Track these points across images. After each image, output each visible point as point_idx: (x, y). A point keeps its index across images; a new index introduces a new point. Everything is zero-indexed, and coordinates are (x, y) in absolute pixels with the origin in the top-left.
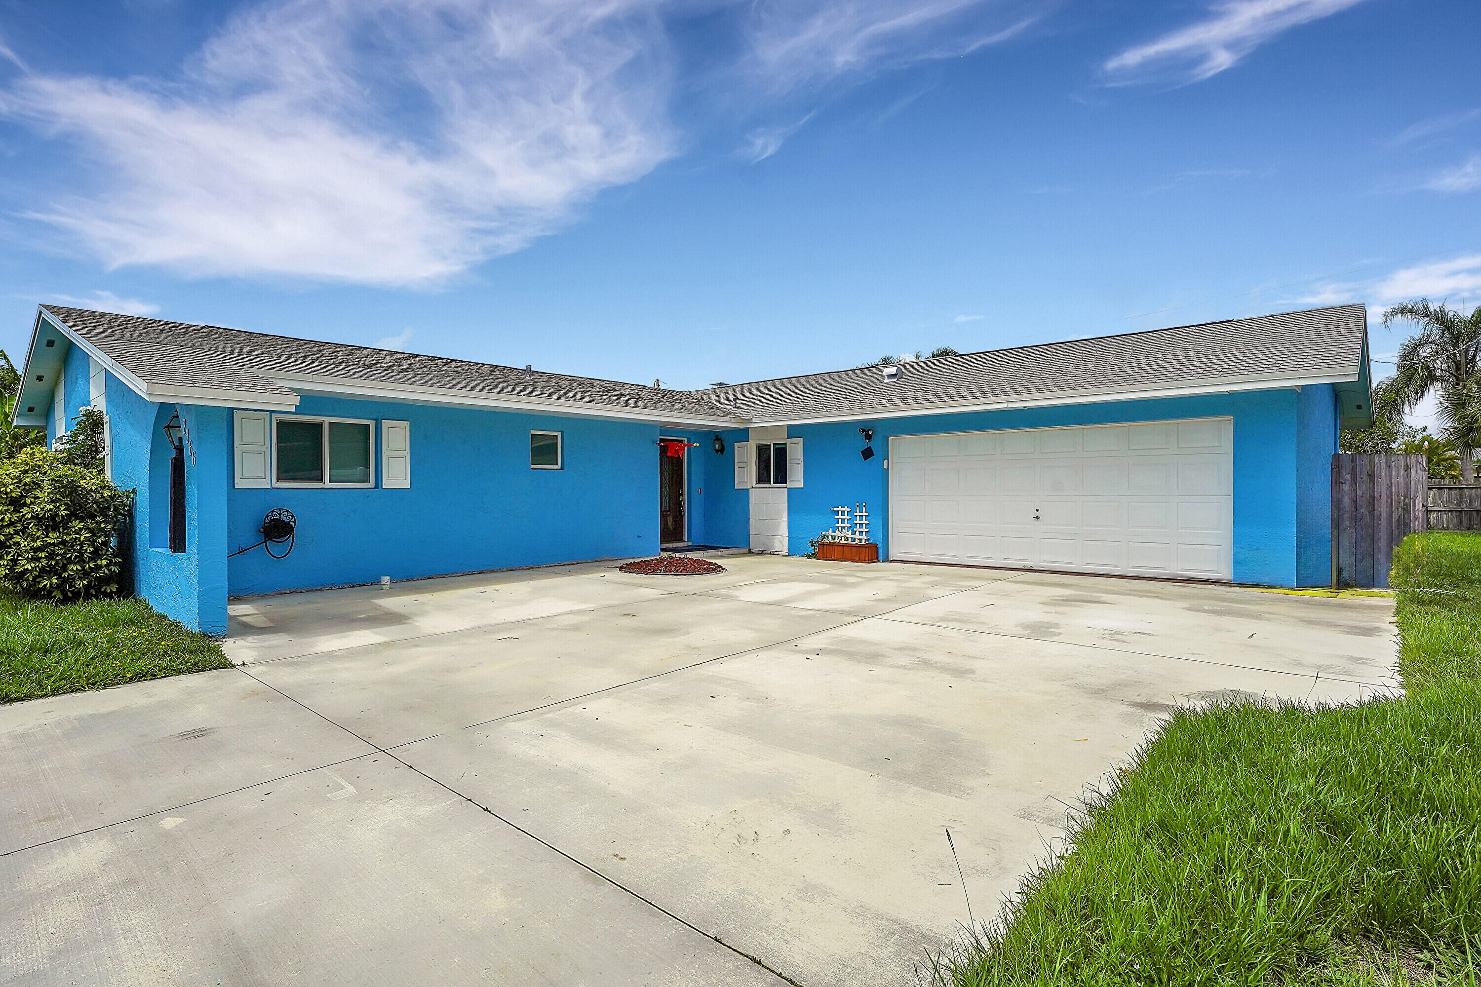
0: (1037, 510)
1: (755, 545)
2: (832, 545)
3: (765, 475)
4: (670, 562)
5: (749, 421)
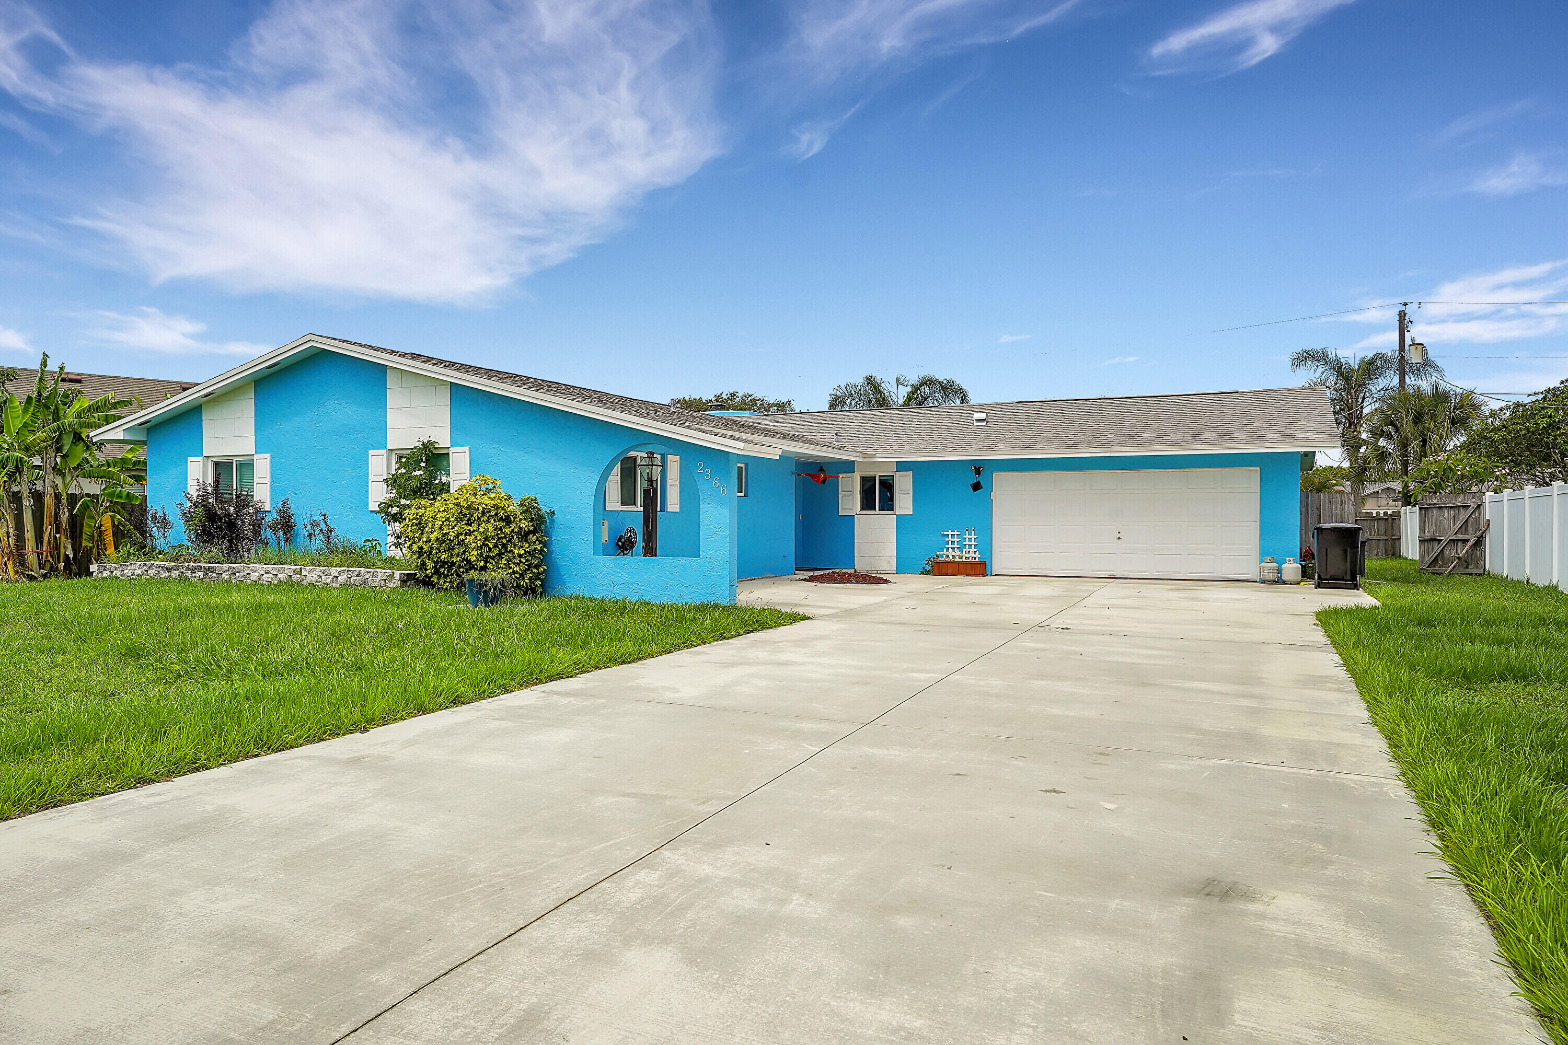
0: (1119, 533)
1: (861, 566)
2: (948, 563)
3: (868, 503)
4: (850, 575)
5: (872, 456)
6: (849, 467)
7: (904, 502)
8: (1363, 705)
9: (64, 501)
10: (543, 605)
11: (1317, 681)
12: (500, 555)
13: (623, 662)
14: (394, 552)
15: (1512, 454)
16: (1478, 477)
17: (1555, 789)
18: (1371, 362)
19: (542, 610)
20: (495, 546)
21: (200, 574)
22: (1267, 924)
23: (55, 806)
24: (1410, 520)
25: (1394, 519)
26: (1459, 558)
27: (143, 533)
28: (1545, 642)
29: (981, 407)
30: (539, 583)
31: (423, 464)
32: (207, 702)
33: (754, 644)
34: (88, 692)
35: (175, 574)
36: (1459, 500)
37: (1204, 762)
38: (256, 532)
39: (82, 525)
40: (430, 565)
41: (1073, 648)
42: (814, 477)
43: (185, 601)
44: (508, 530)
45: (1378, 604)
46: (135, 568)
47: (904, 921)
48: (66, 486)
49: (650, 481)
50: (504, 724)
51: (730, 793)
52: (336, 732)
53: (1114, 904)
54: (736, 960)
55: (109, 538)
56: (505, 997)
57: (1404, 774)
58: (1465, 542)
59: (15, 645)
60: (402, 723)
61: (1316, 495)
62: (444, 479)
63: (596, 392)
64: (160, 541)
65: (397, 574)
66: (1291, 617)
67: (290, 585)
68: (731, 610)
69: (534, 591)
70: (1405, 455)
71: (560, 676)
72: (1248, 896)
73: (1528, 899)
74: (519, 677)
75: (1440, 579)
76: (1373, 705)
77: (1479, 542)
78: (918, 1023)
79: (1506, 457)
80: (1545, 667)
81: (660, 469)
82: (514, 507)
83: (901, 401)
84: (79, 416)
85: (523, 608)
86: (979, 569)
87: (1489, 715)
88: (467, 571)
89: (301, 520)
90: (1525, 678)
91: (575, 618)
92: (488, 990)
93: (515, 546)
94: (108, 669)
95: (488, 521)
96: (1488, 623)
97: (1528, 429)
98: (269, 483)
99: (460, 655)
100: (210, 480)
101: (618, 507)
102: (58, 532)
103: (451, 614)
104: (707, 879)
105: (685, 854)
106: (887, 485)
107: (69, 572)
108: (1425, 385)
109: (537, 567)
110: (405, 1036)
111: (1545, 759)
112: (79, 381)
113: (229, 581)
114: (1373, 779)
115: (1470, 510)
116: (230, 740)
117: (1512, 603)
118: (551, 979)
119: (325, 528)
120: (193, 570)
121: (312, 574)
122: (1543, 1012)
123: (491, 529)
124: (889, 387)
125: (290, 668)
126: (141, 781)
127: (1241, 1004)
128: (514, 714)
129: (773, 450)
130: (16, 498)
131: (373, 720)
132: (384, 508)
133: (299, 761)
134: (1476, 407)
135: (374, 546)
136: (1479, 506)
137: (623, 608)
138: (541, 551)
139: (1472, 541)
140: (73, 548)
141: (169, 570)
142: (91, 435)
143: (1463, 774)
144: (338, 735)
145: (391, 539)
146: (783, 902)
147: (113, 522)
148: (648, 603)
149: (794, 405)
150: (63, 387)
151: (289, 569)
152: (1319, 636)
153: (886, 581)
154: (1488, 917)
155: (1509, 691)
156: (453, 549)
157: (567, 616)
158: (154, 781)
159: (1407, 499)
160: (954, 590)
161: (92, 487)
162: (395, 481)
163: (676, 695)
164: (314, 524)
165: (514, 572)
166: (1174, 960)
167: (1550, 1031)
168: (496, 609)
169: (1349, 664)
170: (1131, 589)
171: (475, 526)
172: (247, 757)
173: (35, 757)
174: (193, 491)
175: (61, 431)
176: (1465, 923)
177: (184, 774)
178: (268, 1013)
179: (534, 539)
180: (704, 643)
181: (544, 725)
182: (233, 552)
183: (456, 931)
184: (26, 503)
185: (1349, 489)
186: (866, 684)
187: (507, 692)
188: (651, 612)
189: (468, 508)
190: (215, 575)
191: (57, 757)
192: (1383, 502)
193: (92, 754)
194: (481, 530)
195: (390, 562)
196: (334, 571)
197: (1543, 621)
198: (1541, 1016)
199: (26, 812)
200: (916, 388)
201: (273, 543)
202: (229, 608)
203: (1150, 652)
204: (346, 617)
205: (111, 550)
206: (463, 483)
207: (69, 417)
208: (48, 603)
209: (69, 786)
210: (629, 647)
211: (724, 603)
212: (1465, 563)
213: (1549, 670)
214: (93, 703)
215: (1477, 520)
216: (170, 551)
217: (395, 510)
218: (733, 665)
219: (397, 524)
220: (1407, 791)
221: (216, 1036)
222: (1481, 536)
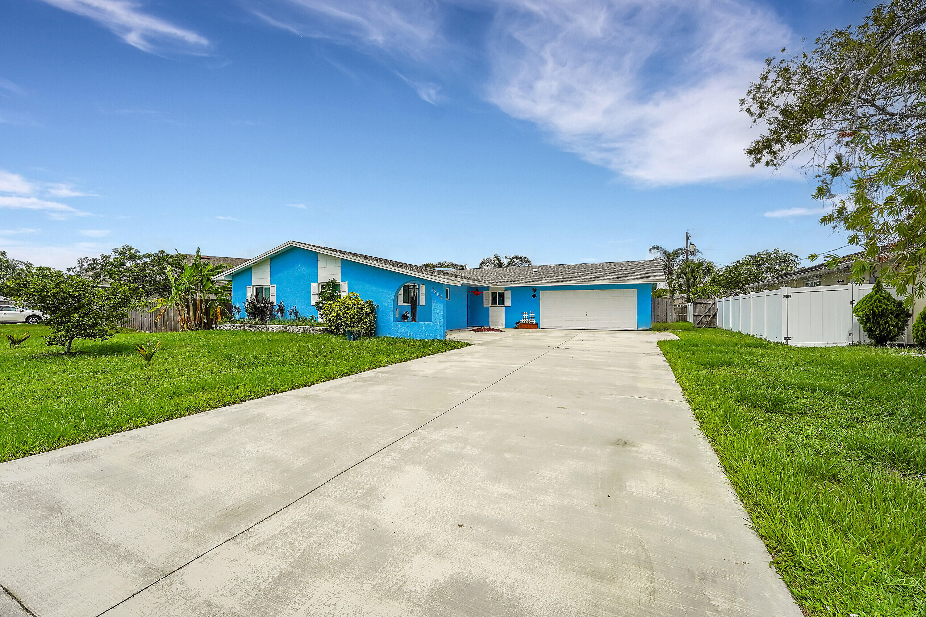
0: (586, 313)
1: (492, 325)
2: (524, 324)
3: (494, 302)
4: (488, 329)
5: (496, 285)
6: (487, 289)
7: (508, 302)
8: (674, 375)
9: (204, 302)
10: (374, 340)
11: (656, 367)
12: (359, 321)
13: (404, 361)
14: (320, 320)
15: (726, 284)
16: (714, 293)
17: (740, 405)
18: (677, 251)
19: (374, 342)
20: (357, 318)
21: (251, 328)
22: (639, 455)
23: (201, 412)
24: (690, 308)
25: (685, 307)
26: (707, 322)
27: (231, 313)
28: (738, 352)
29: (536, 267)
30: (373, 332)
31: (331, 288)
32: (254, 375)
33: (452, 354)
34: (212, 371)
35: (242, 328)
36: (707, 301)
37: (617, 397)
38: (271, 313)
39: (210, 311)
40: (333, 325)
41: (570, 355)
42: (474, 293)
43: (246, 338)
44: (362, 312)
45: (679, 339)
46: (228, 326)
47: (507, 455)
48: (204, 297)
49: (414, 294)
50: (361, 383)
51: (443, 409)
52: (299, 387)
53: (584, 449)
54: (446, 470)
55: (219, 315)
56: (362, 482)
57: (688, 400)
58: (709, 316)
59: (187, 354)
60: (323, 383)
61: (657, 299)
62: (339, 294)
63: (394, 261)
64: (237, 316)
65: (321, 329)
66: (649, 344)
67: (283, 332)
68: (444, 341)
69: (371, 335)
70: (688, 284)
71: (381, 366)
72: (632, 445)
73: (730, 444)
74: (366, 366)
75: (701, 329)
76: (677, 376)
77: (715, 316)
78: (513, 492)
79: (723, 286)
80: (737, 361)
81: (417, 290)
82: (364, 304)
83: (506, 264)
84: (209, 271)
85: (367, 341)
86: (536, 326)
87: (718, 378)
88: (347, 327)
89: (287, 309)
90: (730, 365)
91: (386, 345)
92: (356, 480)
93: (364, 318)
94: (219, 363)
95: (354, 309)
96: (718, 345)
97: (731, 276)
98: (275, 296)
99: (345, 358)
100: (255, 294)
101: (402, 304)
102: (201, 313)
103: (341, 343)
104: (435, 440)
105: (427, 431)
106: (501, 295)
107: (205, 328)
108: (695, 259)
109: (372, 326)
110: (326, 496)
111: (736, 394)
112: (209, 259)
113: (261, 331)
114: (677, 402)
115: (711, 305)
116: (262, 389)
117: (727, 339)
118: (378, 476)
119: (295, 311)
120: (248, 327)
121: (291, 329)
122: (734, 483)
123: (356, 312)
124: (502, 259)
125: (283, 363)
126: (231, 403)
127: (629, 483)
128: (364, 380)
129: (459, 282)
130: (187, 301)
131: (313, 382)
132: (317, 304)
133: (288, 397)
134: (712, 267)
135: (313, 318)
136: (714, 303)
137: (404, 341)
138: (374, 320)
139: (712, 316)
140: (207, 319)
141: (240, 327)
142: (213, 278)
143: (709, 400)
144: (300, 387)
145: (319, 316)
146: (463, 449)
147: (221, 310)
148: (413, 339)
149: (467, 266)
150: (203, 261)
151: (283, 326)
152: (658, 350)
153: (501, 331)
154: (716, 451)
155: (725, 370)
156: (342, 319)
157: (383, 344)
158: (235, 403)
159: (689, 301)
160: (526, 334)
161: (214, 297)
162: (321, 294)
163: (424, 373)
164: (292, 310)
165: (364, 328)
166: (606, 468)
167: (736, 490)
168: (357, 341)
169: (668, 361)
170: (591, 333)
171: (350, 311)
172: (268, 395)
173: (194, 394)
174: (249, 298)
175: (202, 276)
176: (708, 453)
177: (246, 401)
178: (277, 487)
179: (371, 315)
180: (434, 354)
181: (376, 384)
182: (263, 321)
183: (344, 459)
184: (190, 303)
185: (669, 297)
186: (494, 369)
187: (362, 372)
188: (414, 342)
189: (347, 304)
190: (256, 329)
191: (202, 394)
192: (681, 301)
193: (214, 393)
194: (352, 312)
195: (319, 324)
196: (299, 327)
197: (736, 345)
198: (733, 485)
199: (191, 413)
200: (512, 260)
201: (277, 317)
202: (261, 341)
203: (597, 357)
204: (302, 344)
205: (220, 320)
206: (345, 295)
207: (206, 271)
208: (198, 339)
209: (206, 405)
210: (407, 356)
211: (441, 339)
212: (709, 323)
213: (738, 362)
214: (214, 375)
215: (714, 308)
216: (241, 320)
217: (321, 305)
218: (445, 362)
219: (322, 310)
220: (689, 406)
221: (259, 495)
222: (715, 314)
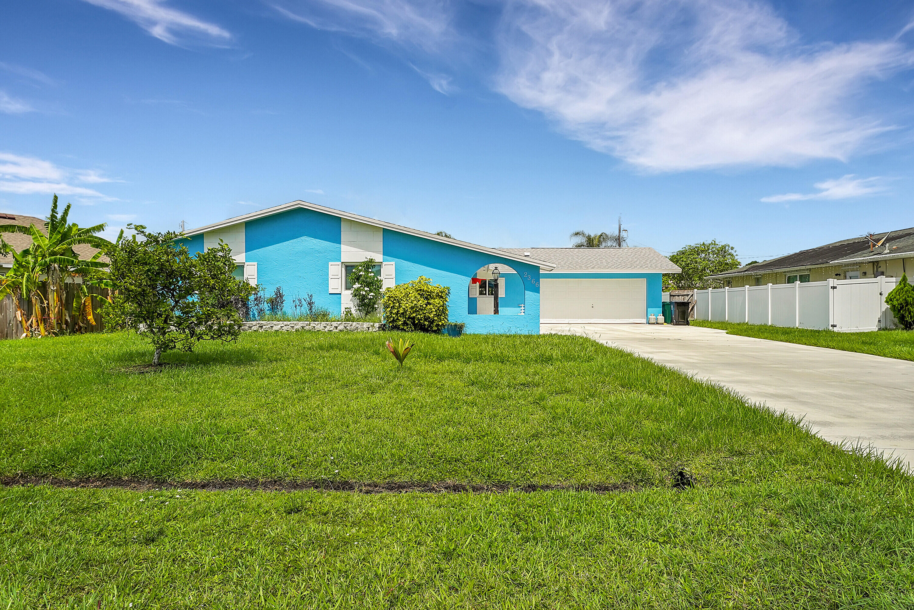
0: (592, 305)
31: (370, 270)
36: (686, 292)
48: (64, 278)
55: (90, 310)
62: (379, 278)
98: (256, 279)
115: (689, 296)
136: (693, 295)
147: (92, 300)
184: (51, 288)
205: (91, 317)
222: (694, 306)
